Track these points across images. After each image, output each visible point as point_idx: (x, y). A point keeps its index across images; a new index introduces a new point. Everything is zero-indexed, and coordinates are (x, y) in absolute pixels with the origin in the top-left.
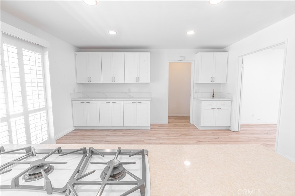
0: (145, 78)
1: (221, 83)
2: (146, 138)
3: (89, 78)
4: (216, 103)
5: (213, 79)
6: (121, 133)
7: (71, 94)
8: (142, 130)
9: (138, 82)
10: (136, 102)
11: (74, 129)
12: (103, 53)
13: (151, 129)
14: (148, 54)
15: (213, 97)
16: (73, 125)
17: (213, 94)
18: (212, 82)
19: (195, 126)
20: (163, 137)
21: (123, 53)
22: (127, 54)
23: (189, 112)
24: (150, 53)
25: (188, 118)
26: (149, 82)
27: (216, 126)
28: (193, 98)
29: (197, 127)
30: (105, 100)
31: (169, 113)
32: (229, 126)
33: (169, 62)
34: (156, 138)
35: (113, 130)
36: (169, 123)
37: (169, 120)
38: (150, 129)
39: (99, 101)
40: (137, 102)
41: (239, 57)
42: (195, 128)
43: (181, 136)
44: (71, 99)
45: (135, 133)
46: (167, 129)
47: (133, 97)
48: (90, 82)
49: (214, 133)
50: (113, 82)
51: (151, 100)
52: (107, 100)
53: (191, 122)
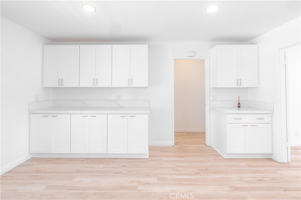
0: (142, 80)
1: (248, 88)
2: (141, 179)
3: (60, 80)
4: (247, 117)
5: (239, 81)
6: (101, 167)
7: (29, 103)
8: (135, 159)
9: (131, 86)
10: (127, 115)
11: (30, 157)
12: (82, 47)
13: (150, 156)
14: (146, 47)
15: (239, 107)
16: (29, 151)
17: (239, 103)
18: (237, 87)
19: (216, 151)
20: (169, 177)
21: (110, 46)
22: (115, 47)
23: (204, 127)
24: (149, 46)
25: (202, 135)
26: (147, 86)
27: (251, 152)
28: (210, 109)
29: (219, 152)
30: (80, 112)
31: (175, 128)
32: (271, 152)
33: (175, 59)
34: (158, 179)
35: (91, 159)
36: (175, 144)
37: (175, 139)
38: (148, 157)
39: (71, 114)
40: (129, 115)
41: (279, 49)
42: (215, 155)
43: (199, 173)
44: (29, 110)
45: (124, 166)
46: (175, 156)
47: (124, 107)
48: (62, 86)
49: (250, 166)
50: (94, 86)
51: (149, 112)
52: (84, 112)
53: (208, 142)
